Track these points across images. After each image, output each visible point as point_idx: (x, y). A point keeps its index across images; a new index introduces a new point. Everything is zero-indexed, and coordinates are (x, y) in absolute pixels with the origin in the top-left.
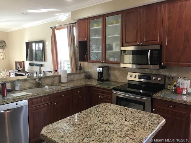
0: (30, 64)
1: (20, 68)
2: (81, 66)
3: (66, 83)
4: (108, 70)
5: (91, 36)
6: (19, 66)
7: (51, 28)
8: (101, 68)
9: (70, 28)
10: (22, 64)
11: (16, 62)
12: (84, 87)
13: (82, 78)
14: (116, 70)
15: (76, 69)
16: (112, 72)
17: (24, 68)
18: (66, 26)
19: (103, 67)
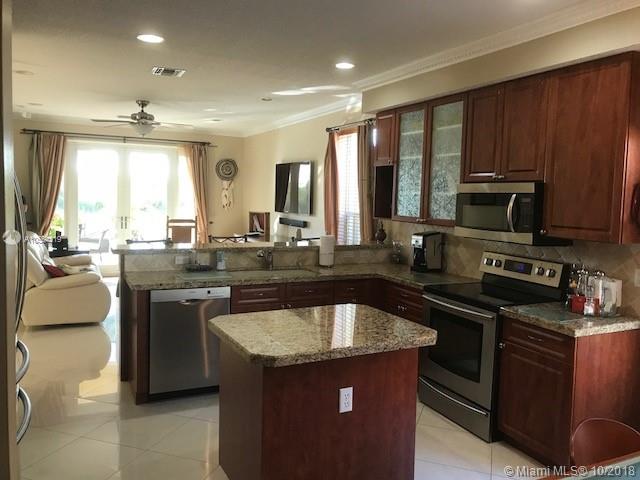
0: (282, 221)
1: (259, 229)
2: (382, 231)
3: (331, 267)
4: (443, 244)
5: (403, 155)
6: (256, 223)
7: (328, 130)
8: (421, 238)
9: (364, 133)
10: (262, 219)
11: (252, 215)
12: (366, 279)
13: (381, 260)
14: (461, 245)
15: (373, 239)
16: (451, 250)
17: (268, 229)
18: (356, 127)
19: (425, 236)
